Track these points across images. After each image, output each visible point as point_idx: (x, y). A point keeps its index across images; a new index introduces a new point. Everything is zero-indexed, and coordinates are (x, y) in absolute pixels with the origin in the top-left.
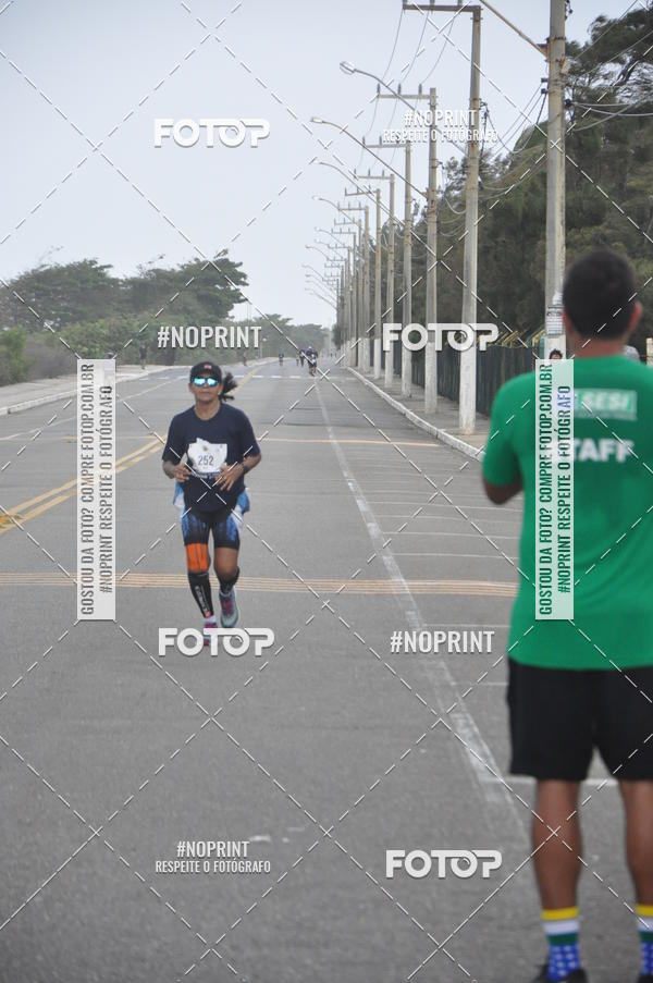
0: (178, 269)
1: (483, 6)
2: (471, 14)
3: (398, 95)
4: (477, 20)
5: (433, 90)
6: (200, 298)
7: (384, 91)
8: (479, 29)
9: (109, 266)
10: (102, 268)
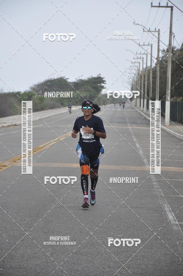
0: (87, 79)
1: (174, 6)
2: (170, 8)
3: (149, 31)
4: (172, 10)
5: (159, 30)
6: (93, 87)
7: (145, 30)
8: (172, 13)
9: (68, 79)
10: (66, 79)
